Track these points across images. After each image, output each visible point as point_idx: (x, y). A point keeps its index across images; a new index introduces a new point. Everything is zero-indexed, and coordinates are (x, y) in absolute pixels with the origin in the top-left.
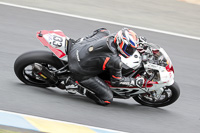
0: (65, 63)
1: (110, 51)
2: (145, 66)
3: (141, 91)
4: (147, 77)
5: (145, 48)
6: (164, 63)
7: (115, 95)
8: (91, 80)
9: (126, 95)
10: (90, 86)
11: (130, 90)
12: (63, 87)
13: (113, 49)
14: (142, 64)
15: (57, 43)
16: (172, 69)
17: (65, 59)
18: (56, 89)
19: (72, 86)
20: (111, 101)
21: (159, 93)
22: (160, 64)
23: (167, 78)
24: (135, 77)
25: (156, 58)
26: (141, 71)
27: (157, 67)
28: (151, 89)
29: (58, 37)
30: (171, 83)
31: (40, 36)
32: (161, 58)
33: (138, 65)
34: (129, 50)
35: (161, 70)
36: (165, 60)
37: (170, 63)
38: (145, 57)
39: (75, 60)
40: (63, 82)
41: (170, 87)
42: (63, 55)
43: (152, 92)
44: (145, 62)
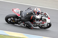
0: (20, 17)
2: (42, 18)
3: (41, 25)
4: (43, 21)
5: (42, 13)
7: (34, 26)
8: (27, 22)
9: (37, 26)
10: (27, 24)
11: (38, 24)
12: (19, 24)
14: (41, 17)
16: (50, 18)
17: (20, 16)
18: (17, 25)
19: (22, 24)
21: (46, 25)
22: (46, 17)
23: (48, 21)
24: (39, 21)
27: (46, 18)
28: (44, 24)
29: (18, 10)
30: (49, 22)
31: (13, 10)
32: (47, 16)
34: (38, 14)
35: (47, 19)
36: (48, 16)
38: (42, 15)
39: (23, 17)
41: (49, 23)
44: (42, 17)
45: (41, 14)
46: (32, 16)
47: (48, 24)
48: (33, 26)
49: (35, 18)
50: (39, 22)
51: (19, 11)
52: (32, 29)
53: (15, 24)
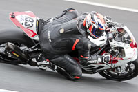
0: (36, 42)
2: (111, 43)
3: (107, 67)
4: (113, 54)
5: (110, 26)
6: (128, 41)
7: (84, 71)
9: (93, 71)
12: (35, 64)
13: (82, 31)
14: (108, 42)
15: (28, 23)
16: (135, 46)
17: (36, 38)
18: (28, 66)
21: (123, 68)
22: (124, 42)
23: (131, 54)
24: (101, 54)
25: (121, 36)
26: (107, 48)
28: (117, 65)
29: (30, 18)
30: (134, 59)
31: (13, 17)
32: (125, 36)
33: (104, 42)
35: (126, 46)
36: (129, 38)
37: (134, 40)
38: (110, 35)
40: (34, 60)
41: (133, 62)
42: (35, 34)
43: (117, 68)
44: (111, 40)
45: (107, 32)
46: (77, 40)
47: (130, 63)
48: (81, 71)
49: (87, 48)
50: (100, 60)
51: (35, 19)
52: (76, 80)
53: (22, 65)
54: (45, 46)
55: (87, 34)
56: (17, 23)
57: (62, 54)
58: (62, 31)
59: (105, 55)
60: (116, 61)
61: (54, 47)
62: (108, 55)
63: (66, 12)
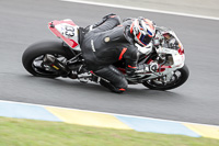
0: (77, 52)
1: (127, 42)
2: (157, 50)
3: (153, 75)
4: (160, 61)
7: (130, 83)
8: (105, 69)
9: (139, 81)
11: (143, 75)
13: (130, 39)
14: (154, 49)
15: (69, 33)
16: (183, 52)
17: (78, 48)
18: (68, 79)
20: (126, 88)
21: (169, 76)
22: (172, 48)
23: (179, 60)
24: (147, 62)
26: (153, 55)
27: (170, 51)
29: (70, 27)
31: (52, 27)
32: (172, 41)
33: (150, 50)
35: (173, 52)
36: (177, 43)
38: (157, 42)
42: (75, 45)
43: (162, 77)
44: (157, 47)
48: (126, 82)
51: (76, 27)
53: (60, 78)
54: (88, 57)
55: (135, 42)
56: (57, 32)
57: (107, 65)
58: (107, 40)
59: (152, 64)
60: (163, 70)
61: (99, 58)
62: (156, 63)
63: (107, 18)
